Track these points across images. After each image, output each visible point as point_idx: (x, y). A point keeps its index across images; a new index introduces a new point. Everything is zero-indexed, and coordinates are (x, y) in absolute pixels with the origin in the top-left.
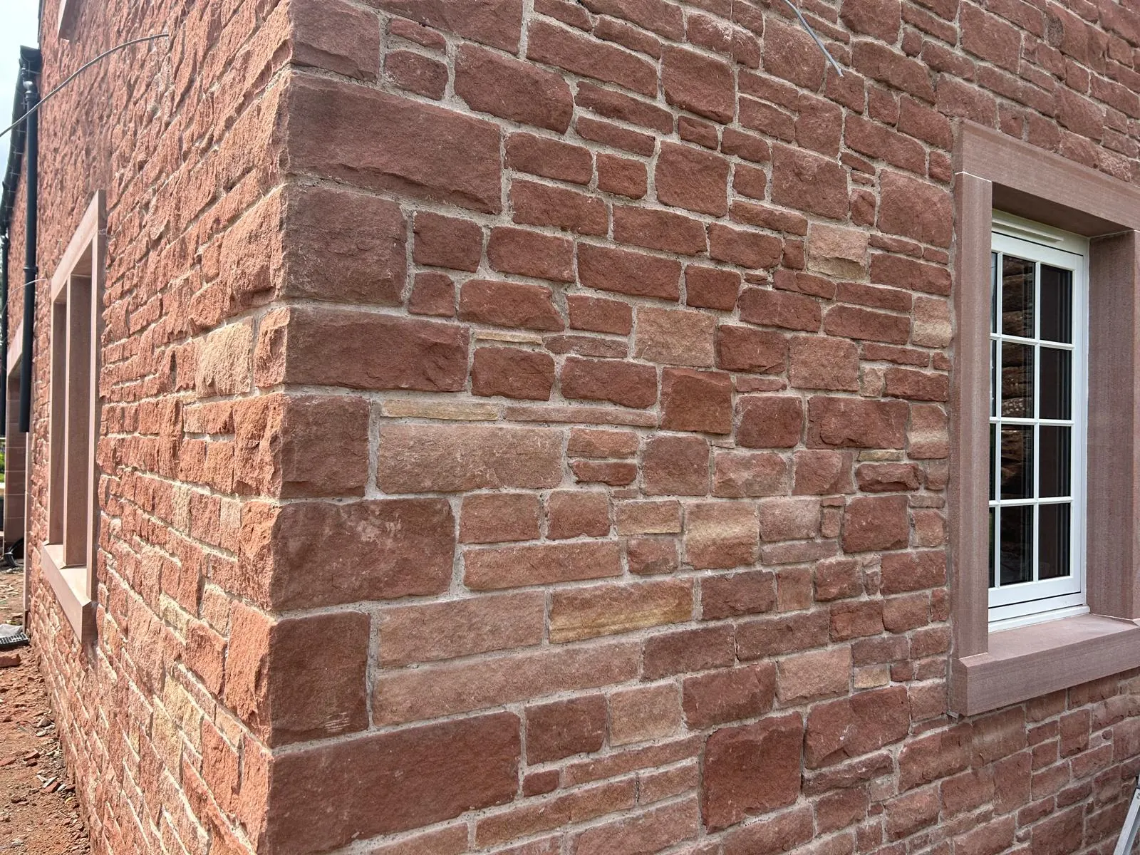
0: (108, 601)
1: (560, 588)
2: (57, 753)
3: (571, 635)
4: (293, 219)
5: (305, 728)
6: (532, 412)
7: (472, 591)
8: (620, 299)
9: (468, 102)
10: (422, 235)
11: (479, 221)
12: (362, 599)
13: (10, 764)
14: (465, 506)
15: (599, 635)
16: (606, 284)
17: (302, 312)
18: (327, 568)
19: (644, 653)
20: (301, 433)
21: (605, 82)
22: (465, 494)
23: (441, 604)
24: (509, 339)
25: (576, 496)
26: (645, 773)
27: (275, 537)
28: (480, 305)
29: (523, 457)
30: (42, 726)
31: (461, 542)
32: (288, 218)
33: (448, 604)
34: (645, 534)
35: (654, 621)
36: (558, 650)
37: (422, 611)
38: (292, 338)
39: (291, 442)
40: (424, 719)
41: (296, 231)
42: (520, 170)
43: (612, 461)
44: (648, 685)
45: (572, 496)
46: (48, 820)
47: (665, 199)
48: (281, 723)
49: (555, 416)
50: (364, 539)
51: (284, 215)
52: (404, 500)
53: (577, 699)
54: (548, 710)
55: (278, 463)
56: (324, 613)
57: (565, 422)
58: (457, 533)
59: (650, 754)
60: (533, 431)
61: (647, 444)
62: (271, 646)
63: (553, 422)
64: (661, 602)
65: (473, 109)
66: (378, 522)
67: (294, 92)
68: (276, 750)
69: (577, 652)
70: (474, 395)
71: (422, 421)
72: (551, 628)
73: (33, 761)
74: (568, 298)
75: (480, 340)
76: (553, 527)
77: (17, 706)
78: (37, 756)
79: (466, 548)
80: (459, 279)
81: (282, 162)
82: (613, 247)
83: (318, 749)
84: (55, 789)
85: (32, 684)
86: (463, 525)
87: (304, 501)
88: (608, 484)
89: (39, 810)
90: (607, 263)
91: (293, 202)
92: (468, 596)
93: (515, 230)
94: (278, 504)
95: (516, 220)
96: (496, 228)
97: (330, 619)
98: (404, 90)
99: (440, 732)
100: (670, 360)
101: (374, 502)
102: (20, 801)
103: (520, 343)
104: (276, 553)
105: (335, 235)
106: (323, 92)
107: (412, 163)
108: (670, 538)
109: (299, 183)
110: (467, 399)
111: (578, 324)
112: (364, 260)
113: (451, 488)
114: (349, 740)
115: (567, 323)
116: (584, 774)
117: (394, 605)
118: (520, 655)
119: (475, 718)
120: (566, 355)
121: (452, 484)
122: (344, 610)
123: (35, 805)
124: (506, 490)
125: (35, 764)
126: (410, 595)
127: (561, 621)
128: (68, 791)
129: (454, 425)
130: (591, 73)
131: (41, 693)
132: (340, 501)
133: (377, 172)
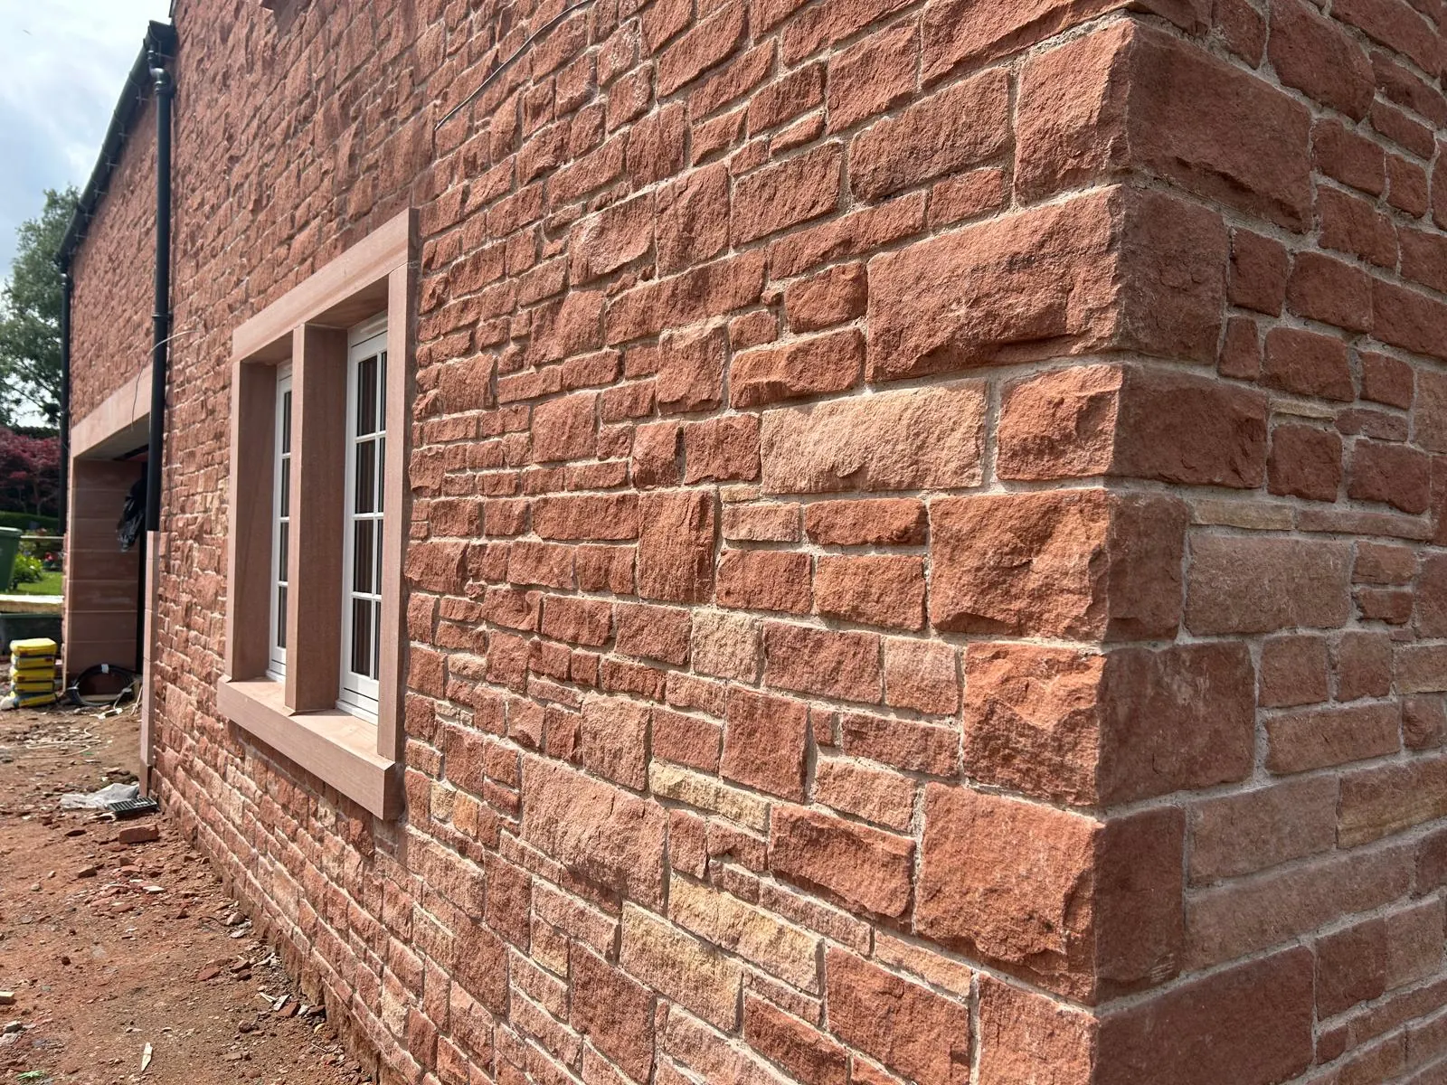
0: (442, 764)
1: (1348, 771)
2: (274, 961)
3: (1358, 836)
4: (1130, 235)
5: (1132, 977)
6: (1325, 519)
7: (1273, 776)
8: (1405, 359)
9: (1279, 73)
10: (1240, 261)
11: (1287, 242)
12: (1178, 789)
13: (213, 977)
14: (1265, 655)
15: (1380, 837)
16: (1396, 338)
17: (1136, 371)
18: (1149, 743)
19: (1417, 859)
20: (1134, 548)
21: (1396, 52)
22: (1266, 637)
23: (1248, 794)
24: (1308, 413)
25: (1363, 639)
26: (1415, 1025)
27: (1101, 699)
28: (1285, 364)
29: (1316, 584)
30: (233, 924)
31: (1262, 705)
32: (1125, 234)
33: (1254, 795)
34: (1419, 693)
35: (1424, 815)
36: (1344, 858)
37: (1230, 804)
38: (1124, 408)
39: (1123, 561)
40: (1230, 959)
41: (1133, 252)
42: (1325, 173)
43: (1391, 589)
44: (1419, 904)
45: (1361, 639)
46: (302, 1057)
47: (1441, 220)
48: (1108, 970)
49: (1345, 525)
50: (1180, 701)
51: (1119, 229)
52: (1212, 646)
53: (1361, 926)
54: (1335, 941)
55: (1102, 591)
56: (1145, 809)
57: (1352, 534)
58: (1257, 693)
59: (1419, 999)
60: (1325, 545)
61: (1423, 565)
62: (1097, 857)
63: (1340, 533)
64: (1434, 788)
65: (1285, 83)
66: (1189, 676)
67: (1138, 49)
68: (1099, 1009)
69: (1360, 860)
70: (1270, 493)
71: (1223, 530)
72: (1340, 828)
73: (244, 974)
74: (1361, 355)
75: (1279, 415)
76: (1345, 683)
77: (186, 896)
78: (248, 966)
79: (1269, 715)
80: (1265, 326)
81: (1117, 152)
82: (1399, 284)
83: (1139, 1006)
84: (295, 1012)
85: (193, 867)
86: (1264, 682)
87: (1124, 646)
88: (1388, 622)
89: (284, 1043)
90: (1397, 307)
91: (1132, 212)
92: (1269, 784)
93: (1320, 256)
94: (1099, 651)
95: (1323, 244)
96: (1302, 254)
97: (1150, 818)
98: (1231, 52)
99: (1243, 978)
100: (1440, 446)
101: (1186, 648)
102: (251, 1029)
103: (1315, 419)
104: (1104, 721)
105: (1169, 259)
106: (1162, 50)
107: (1242, 158)
108: (1436, 698)
109: (1133, 185)
110: (1263, 499)
111: (1371, 393)
112: (1197, 296)
113: (1256, 628)
114: (1166, 992)
115: (1357, 390)
116: (1366, 1029)
117: (1204, 798)
118: (1313, 866)
119: (1275, 957)
120: (1355, 437)
121: (1259, 622)
122: (1163, 804)
123: (274, 1035)
124: (1303, 632)
125: (249, 977)
126: (1224, 782)
127: (1350, 818)
128: (314, 1015)
129: (1256, 537)
130: (1388, 40)
131: (210, 879)
132: (1154, 646)
133: (1207, 170)
